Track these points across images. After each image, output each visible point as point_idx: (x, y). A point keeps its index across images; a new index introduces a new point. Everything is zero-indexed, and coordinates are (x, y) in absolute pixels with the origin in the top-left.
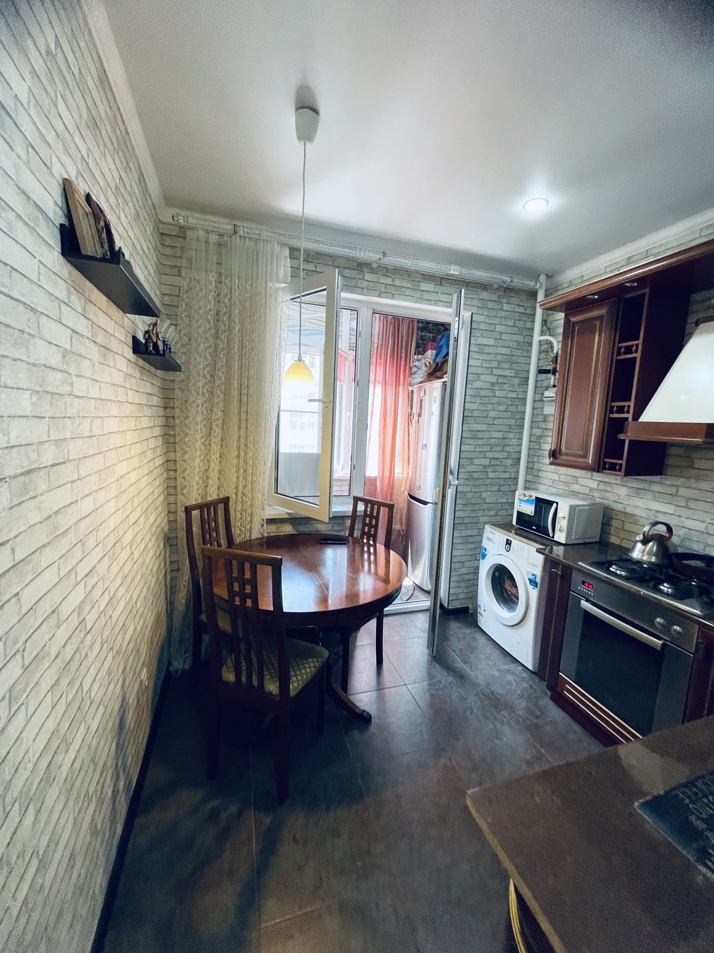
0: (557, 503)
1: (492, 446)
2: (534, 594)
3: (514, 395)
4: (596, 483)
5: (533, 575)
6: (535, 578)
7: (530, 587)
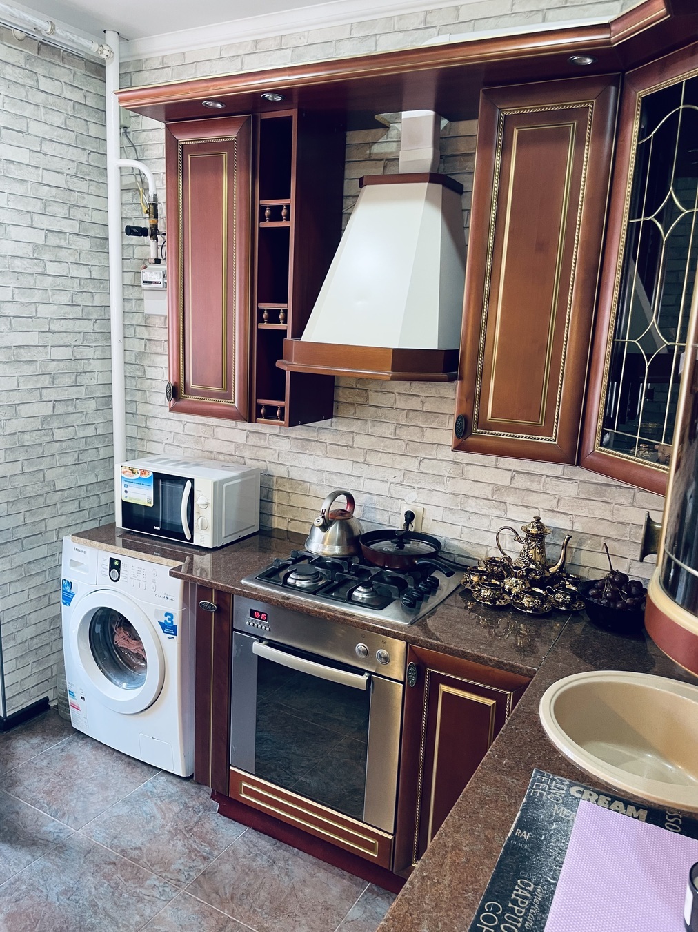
0: (192, 480)
1: (53, 376)
2: (173, 646)
3: (83, 272)
5: (167, 614)
6: (171, 619)
7: (164, 637)
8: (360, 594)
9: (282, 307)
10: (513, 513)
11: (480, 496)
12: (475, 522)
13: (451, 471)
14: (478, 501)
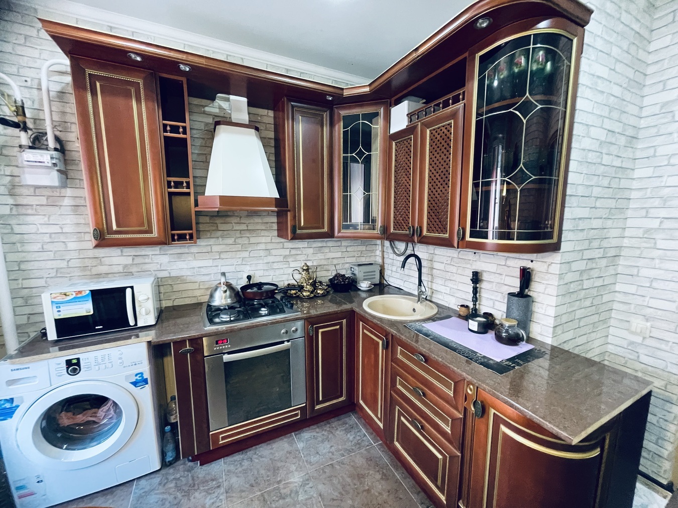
0: (132, 288)
2: (145, 392)
4: (131, 258)
5: (137, 375)
6: (142, 376)
7: (136, 390)
8: (264, 311)
9: (184, 180)
10: (293, 264)
11: (279, 261)
12: (278, 272)
13: (265, 254)
14: (278, 263)
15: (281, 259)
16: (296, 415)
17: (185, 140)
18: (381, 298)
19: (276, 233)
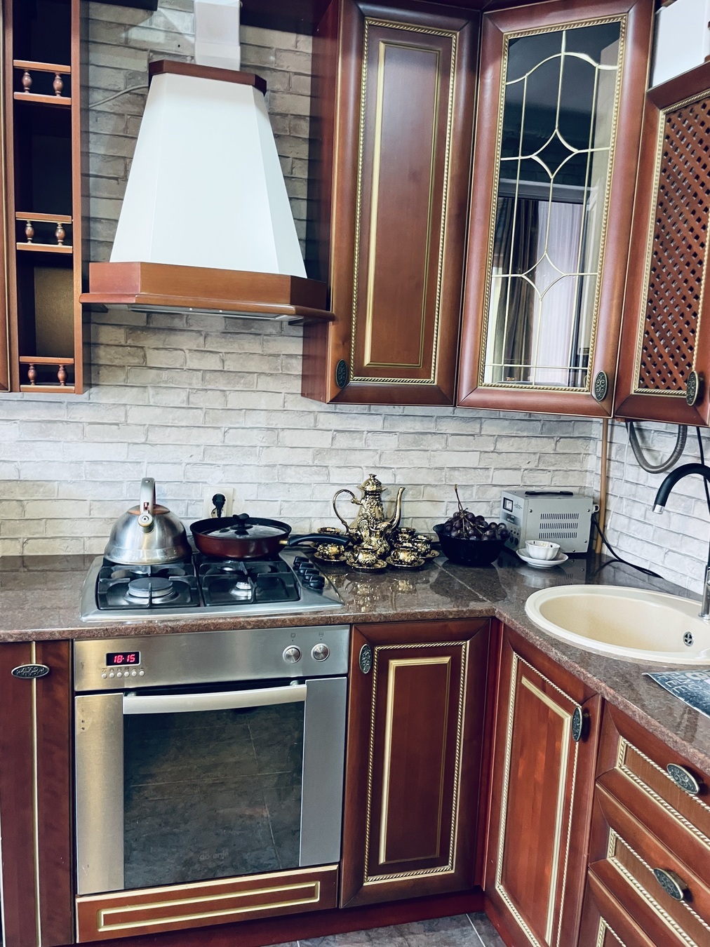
8: (243, 590)
9: (59, 220)
10: (338, 475)
11: (300, 464)
12: (296, 493)
13: (264, 440)
14: (298, 469)
15: (307, 457)
16: (310, 893)
17: (66, 111)
18: (592, 592)
19: (297, 385)
